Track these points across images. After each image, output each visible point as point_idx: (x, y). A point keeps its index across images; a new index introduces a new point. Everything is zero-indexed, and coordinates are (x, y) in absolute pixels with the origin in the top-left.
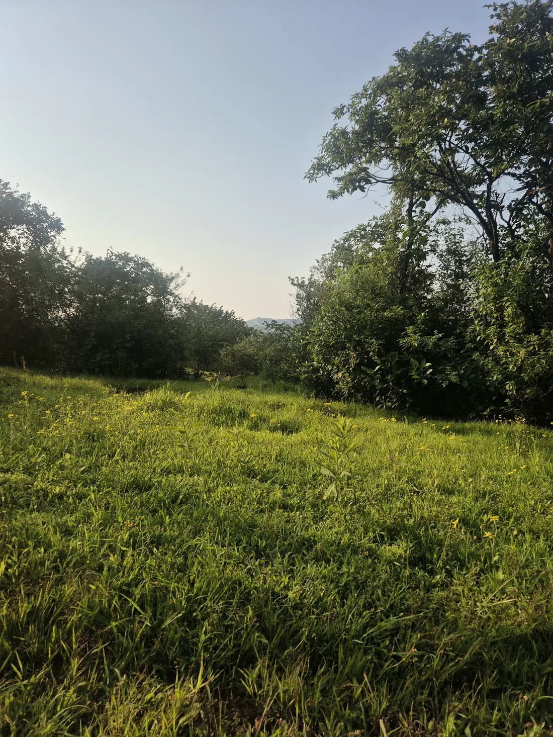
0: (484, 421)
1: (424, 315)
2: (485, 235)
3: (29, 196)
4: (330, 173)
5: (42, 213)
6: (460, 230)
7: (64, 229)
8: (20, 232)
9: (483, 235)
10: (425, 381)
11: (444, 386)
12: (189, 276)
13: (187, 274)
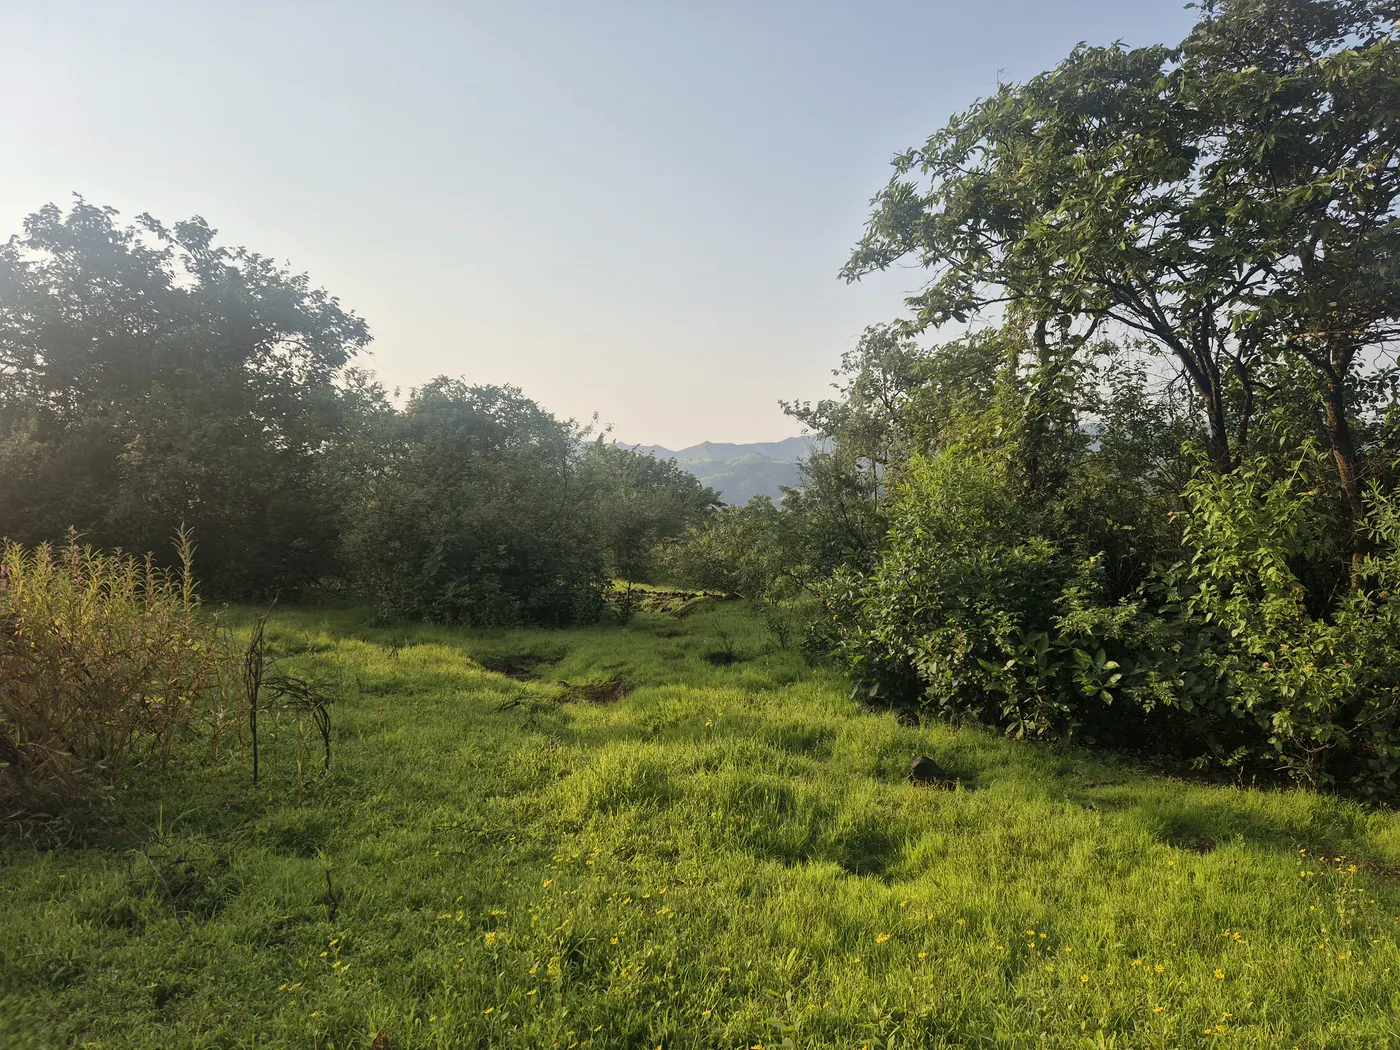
0: (1233, 786)
1: (1096, 563)
2: (1188, 374)
3: (306, 279)
4: (886, 264)
5: (332, 312)
6: (1140, 365)
7: (370, 338)
8: (293, 346)
9: (1183, 372)
10: (1108, 697)
11: (1148, 710)
12: (609, 429)
13: (607, 427)
